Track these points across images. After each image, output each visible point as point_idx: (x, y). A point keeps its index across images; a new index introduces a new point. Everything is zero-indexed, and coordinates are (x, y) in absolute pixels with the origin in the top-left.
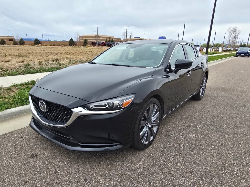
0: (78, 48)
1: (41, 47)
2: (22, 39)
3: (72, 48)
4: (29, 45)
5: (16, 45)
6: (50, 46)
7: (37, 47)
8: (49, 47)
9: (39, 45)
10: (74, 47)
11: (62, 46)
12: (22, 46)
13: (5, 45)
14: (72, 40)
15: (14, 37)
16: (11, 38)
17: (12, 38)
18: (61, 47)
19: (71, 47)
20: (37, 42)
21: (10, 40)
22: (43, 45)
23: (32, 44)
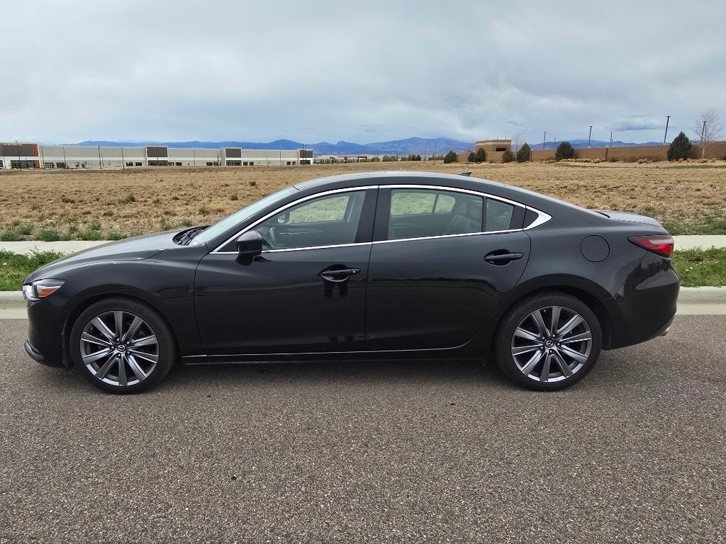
0: (700, 167)
1: (572, 166)
2: (526, 147)
3: (675, 167)
4: (542, 160)
5: (509, 164)
6: (603, 161)
7: (563, 165)
8: (597, 165)
9: (568, 161)
10: (684, 163)
11: (641, 163)
12: (524, 164)
13: (484, 164)
14: (682, 139)
15: (510, 141)
16: (502, 143)
17: (506, 143)
18: (635, 164)
19: (676, 164)
20: (565, 152)
21: (498, 150)
22: (579, 161)
23: (549, 160)
